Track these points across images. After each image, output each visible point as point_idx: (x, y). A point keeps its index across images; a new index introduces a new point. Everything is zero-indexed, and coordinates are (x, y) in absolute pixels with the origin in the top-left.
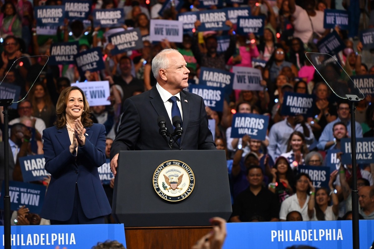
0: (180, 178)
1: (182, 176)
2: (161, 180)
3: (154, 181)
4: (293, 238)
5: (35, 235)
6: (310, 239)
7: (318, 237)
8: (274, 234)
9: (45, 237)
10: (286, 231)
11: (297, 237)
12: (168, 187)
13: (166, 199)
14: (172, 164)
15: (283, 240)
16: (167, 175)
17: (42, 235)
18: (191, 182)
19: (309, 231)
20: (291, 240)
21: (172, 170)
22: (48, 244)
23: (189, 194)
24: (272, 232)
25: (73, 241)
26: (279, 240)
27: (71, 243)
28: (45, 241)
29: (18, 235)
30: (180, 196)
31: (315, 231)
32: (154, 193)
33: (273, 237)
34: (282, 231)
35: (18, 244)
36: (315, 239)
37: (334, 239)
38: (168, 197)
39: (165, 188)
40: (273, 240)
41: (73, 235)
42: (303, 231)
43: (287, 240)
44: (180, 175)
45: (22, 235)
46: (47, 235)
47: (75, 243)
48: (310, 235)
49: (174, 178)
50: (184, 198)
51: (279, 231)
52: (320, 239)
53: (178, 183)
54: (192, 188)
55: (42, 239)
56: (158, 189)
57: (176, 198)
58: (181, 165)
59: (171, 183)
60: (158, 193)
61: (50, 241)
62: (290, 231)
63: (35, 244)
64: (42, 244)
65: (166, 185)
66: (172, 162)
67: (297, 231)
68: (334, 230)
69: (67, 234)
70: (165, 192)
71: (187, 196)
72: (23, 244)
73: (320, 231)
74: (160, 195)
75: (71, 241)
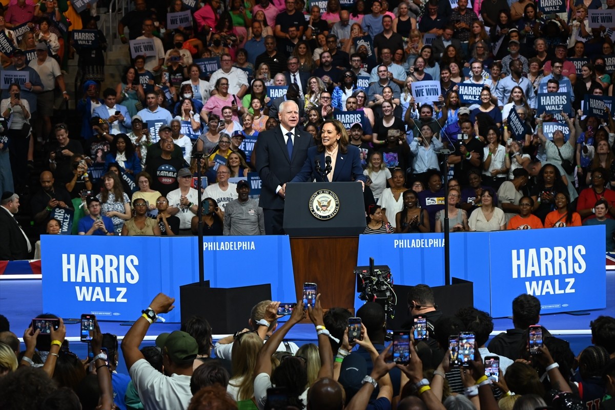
0: (329, 203)
1: (330, 201)
2: (315, 204)
3: (310, 205)
4: (410, 245)
5: (226, 243)
6: (422, 246)
7: (428, 245)
8: (396, 243)
9: (233, 244)
10: (405, 240)
11: (413, 245)
12: (321, 209)
13: (319, 218)
14: (323, 192)
15: (403, 247)
16: (320, 201)
17: (231, 243)
18: (337, 205)
19: (422, 240)
20: (409, 247)
21: (323, 197)
22: (235, 249)
23: (335, 214)
24: (395, 241)
25: (253, 247)
26: (400, 247)
27: (251, 249)
28: (233, 247)
29: (214, 243)
30: (329, 216)
31: (426, 240)
32: (310, 213)
33: (395, 245)
34: (403, 241)
35: (215, 249)
36: (426, 246)
37: (440, 246)
38: (320, 216)
39: (318, 210)
40: (395, 247)
41: (253, 243)
42: (417, 240)
43: (405, 247)
44: (329, 200)
45: (217, 243)
46: (235, 243)
47: (254, 249)
48: (422, 243)
49: (325, 202)
50: (331, 217)
51: (400, 241)
52: (430, 246)
53: (327, 206)
54: (337, 210)
55: (231, 246)
56: (313, 211)
57: (326, 217)
58: (329, 193)
59: (323, 206)
60: (313, 213)
61: (237, 247)
62: (408, 240)
63: (226, 249)
64: (231, 249)
65: (319, 207)
66: (323, 191)
67: (413, 241)
68: (440, 240)
69: (249, 242)
70: (318, 213)
71: (333, 216)
72: (218, 249)
73: (430, 240)
74: (314, 215)
75: (252, 247)
